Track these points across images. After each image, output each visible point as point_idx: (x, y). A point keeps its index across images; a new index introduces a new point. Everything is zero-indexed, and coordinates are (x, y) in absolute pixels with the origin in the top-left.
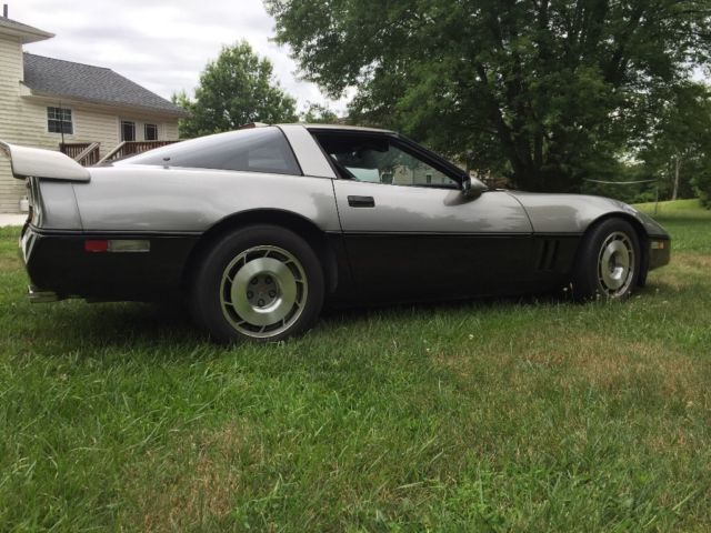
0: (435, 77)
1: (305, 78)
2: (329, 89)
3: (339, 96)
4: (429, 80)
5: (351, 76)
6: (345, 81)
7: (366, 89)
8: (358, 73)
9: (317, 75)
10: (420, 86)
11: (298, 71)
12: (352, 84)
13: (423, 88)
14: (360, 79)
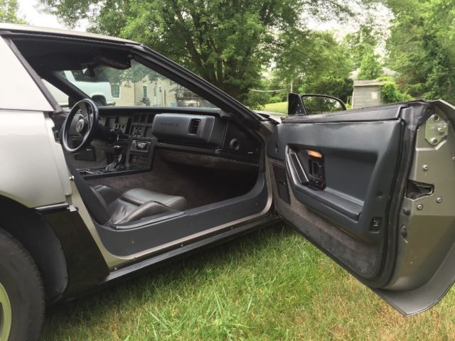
0: (148, 13)
1: (45, 10)
2: (65, 21)
3: (74, 26)
4: (144, 15)
5: (83, 12)
6: (78, 15)
7: (95, 22)
8: (88, 9)
9: (55, 9)
10: (137, 19)
11: (38, 6)
12: (84, 17)
13: (140, 21)
14: (89, 14)
